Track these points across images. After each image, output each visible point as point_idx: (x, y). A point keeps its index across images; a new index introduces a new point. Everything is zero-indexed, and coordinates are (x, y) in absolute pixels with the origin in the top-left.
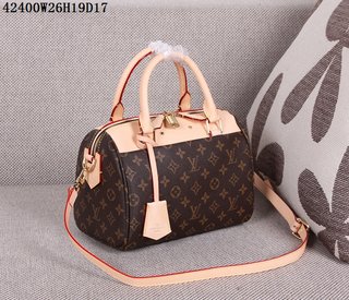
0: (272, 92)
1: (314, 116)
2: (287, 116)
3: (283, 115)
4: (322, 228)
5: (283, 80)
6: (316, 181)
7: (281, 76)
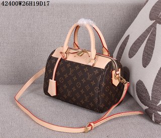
0: (125, 43)
1: (143, 55)
2: (131, 55)
3: (129, 54)
4: (147, 107)
5: (130, 38)
6: (144, 86)
7: (129, 36)
